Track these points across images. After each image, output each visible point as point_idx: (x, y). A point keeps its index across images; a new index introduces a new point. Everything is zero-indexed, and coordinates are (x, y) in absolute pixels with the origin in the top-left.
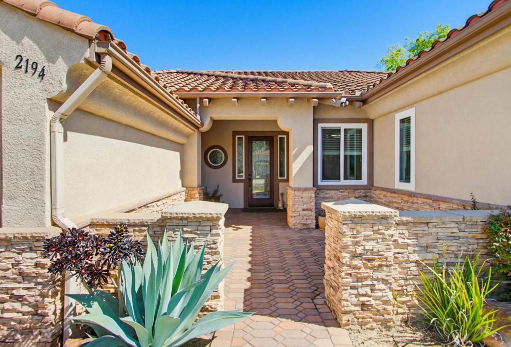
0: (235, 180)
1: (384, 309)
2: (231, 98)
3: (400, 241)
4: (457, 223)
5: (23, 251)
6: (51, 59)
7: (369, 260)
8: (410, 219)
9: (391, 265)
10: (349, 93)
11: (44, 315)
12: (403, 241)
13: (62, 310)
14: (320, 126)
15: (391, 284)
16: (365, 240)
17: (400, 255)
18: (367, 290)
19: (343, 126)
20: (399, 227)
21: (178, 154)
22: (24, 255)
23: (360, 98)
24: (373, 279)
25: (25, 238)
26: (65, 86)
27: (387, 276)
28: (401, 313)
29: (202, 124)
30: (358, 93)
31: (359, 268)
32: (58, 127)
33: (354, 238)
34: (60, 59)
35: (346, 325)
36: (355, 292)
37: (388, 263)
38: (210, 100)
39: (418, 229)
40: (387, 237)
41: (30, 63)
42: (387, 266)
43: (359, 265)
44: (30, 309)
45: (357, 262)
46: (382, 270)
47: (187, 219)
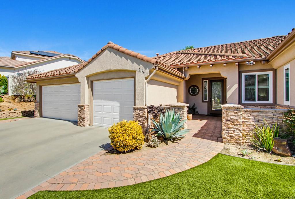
0: (203, 101)
1: (238, 139)
2: (197, 66)
3: (247, 117)
4: (273, 112)
5: (140, 111)
6: (146, 69)
7: (233, 122)
8: (250, 110)
9: (241, 124)
10: (258, 57)
11: (144, 125)
12: (248, 117)
13: (147, 125)
14: (243, 74)
15: (241, 131)
16: (230, 115)
17: (247, 122)
18: (232, 132)
19: (257, 74)
20: (246, 112)
21: (176, 89)
22: (141, 112)
23: (265, 59)
24: (234, 128)
25: (141, 108)
26: (148, 74)
27: (240, 128)
28: (247, 142)
29: (185, 77)
30: (263, 57)
31: (229, 124)
32: (147, 83)
33: (227, 114)
34: (147, 69)
35: (224, 142)
36: (228, 132)
37: (240, 124)
38: (188, 67)
39: (255, 114)
40: (239, 115)
41: (142, 70)
42: (239, 124)
43: (229, 123)
44: (142, 124)
45: (228, 122)
46: (238, 126)
47: (176, 106)
